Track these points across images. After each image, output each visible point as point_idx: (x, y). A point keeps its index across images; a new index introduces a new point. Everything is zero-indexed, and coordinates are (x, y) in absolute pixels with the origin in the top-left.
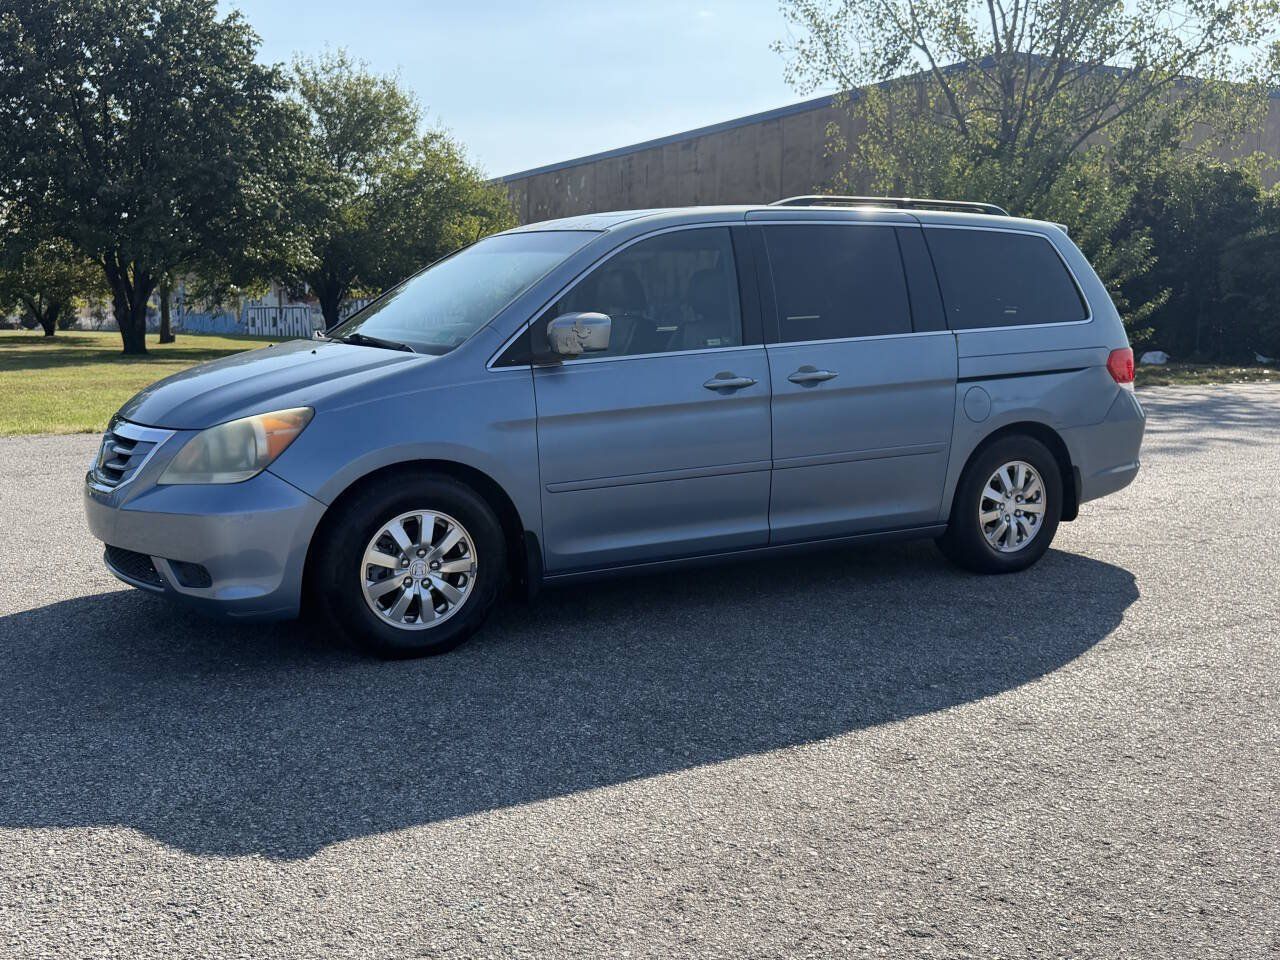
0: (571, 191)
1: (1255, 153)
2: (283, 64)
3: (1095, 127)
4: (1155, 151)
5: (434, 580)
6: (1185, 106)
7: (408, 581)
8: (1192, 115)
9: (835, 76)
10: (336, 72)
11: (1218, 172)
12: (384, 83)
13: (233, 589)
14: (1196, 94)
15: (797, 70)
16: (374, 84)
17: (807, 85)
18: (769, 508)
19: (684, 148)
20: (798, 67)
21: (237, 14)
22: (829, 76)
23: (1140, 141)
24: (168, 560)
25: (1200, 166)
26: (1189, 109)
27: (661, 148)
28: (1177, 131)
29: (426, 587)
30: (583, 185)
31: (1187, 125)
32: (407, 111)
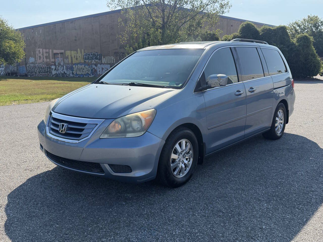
0: (37, 34)
1: (218, 29)
3: (185, 22)
4: (196, 28)
5: (184, 161)
6: (203, 17)
7: (179, 162)
8: (204, 20)
9: (120, 6)
11: (210, 34)
13: (138, 173)
14: (205, 15)
15: (110, 4)
17: (113, 8)
19: (71, 23)
20: (110, 3)
22: (119, 6)
23: (193, 26)
24: (108, 164)
25: (206, 32)
26: (204, 18)
27: (64, 23)
28: (201, 24)
30: (41, 32)
31: (203, 22)
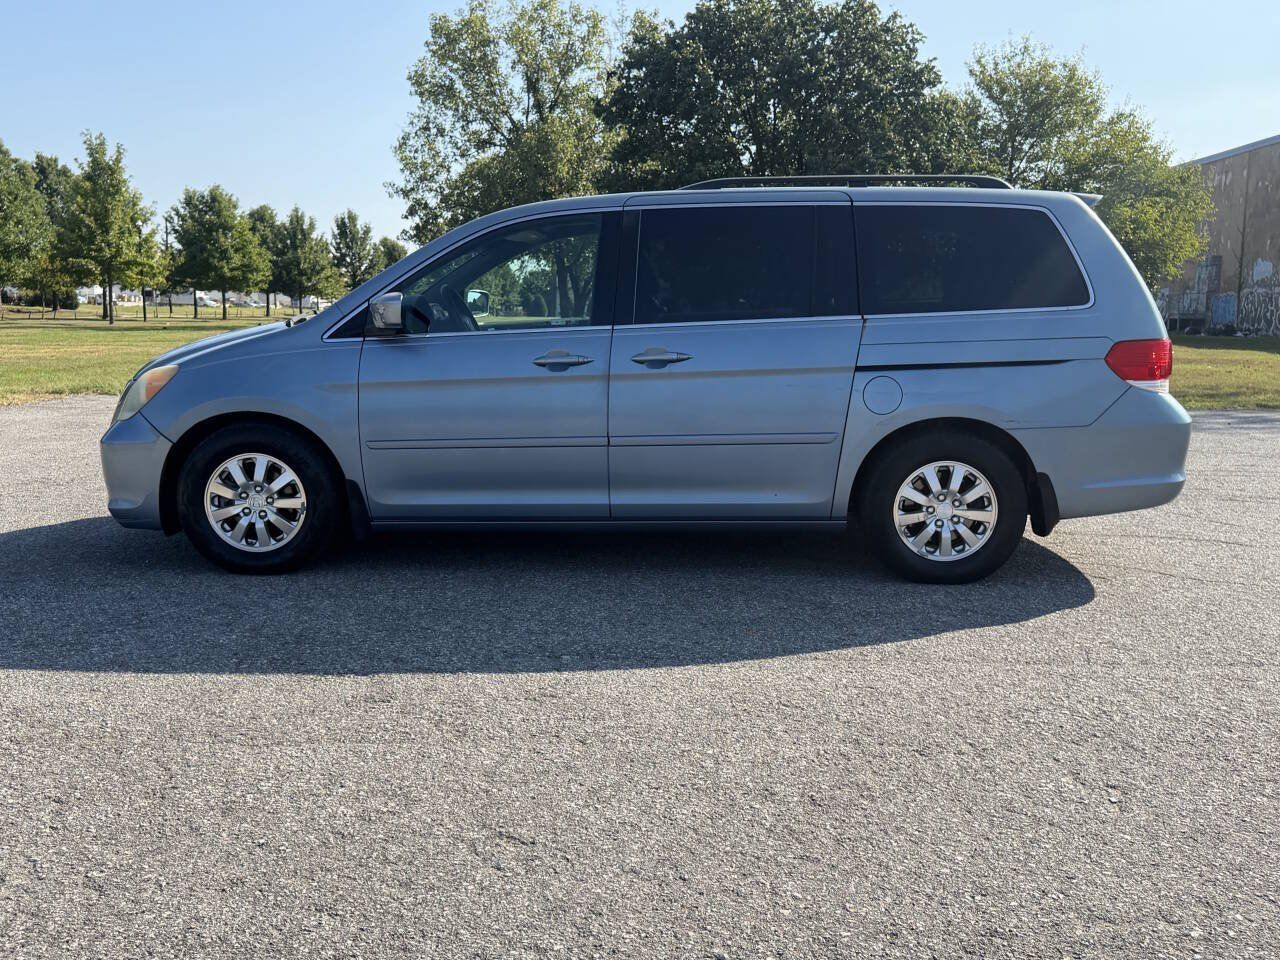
2: (935, 59)
5: (269, 512)
7: (246, 511)
10: (1018, 59)
12: (1065, 66)
16: (1053, 67)
18: (609, 482)
21: (895, 16)
29: (261, 517)
32: (1087, 91)
